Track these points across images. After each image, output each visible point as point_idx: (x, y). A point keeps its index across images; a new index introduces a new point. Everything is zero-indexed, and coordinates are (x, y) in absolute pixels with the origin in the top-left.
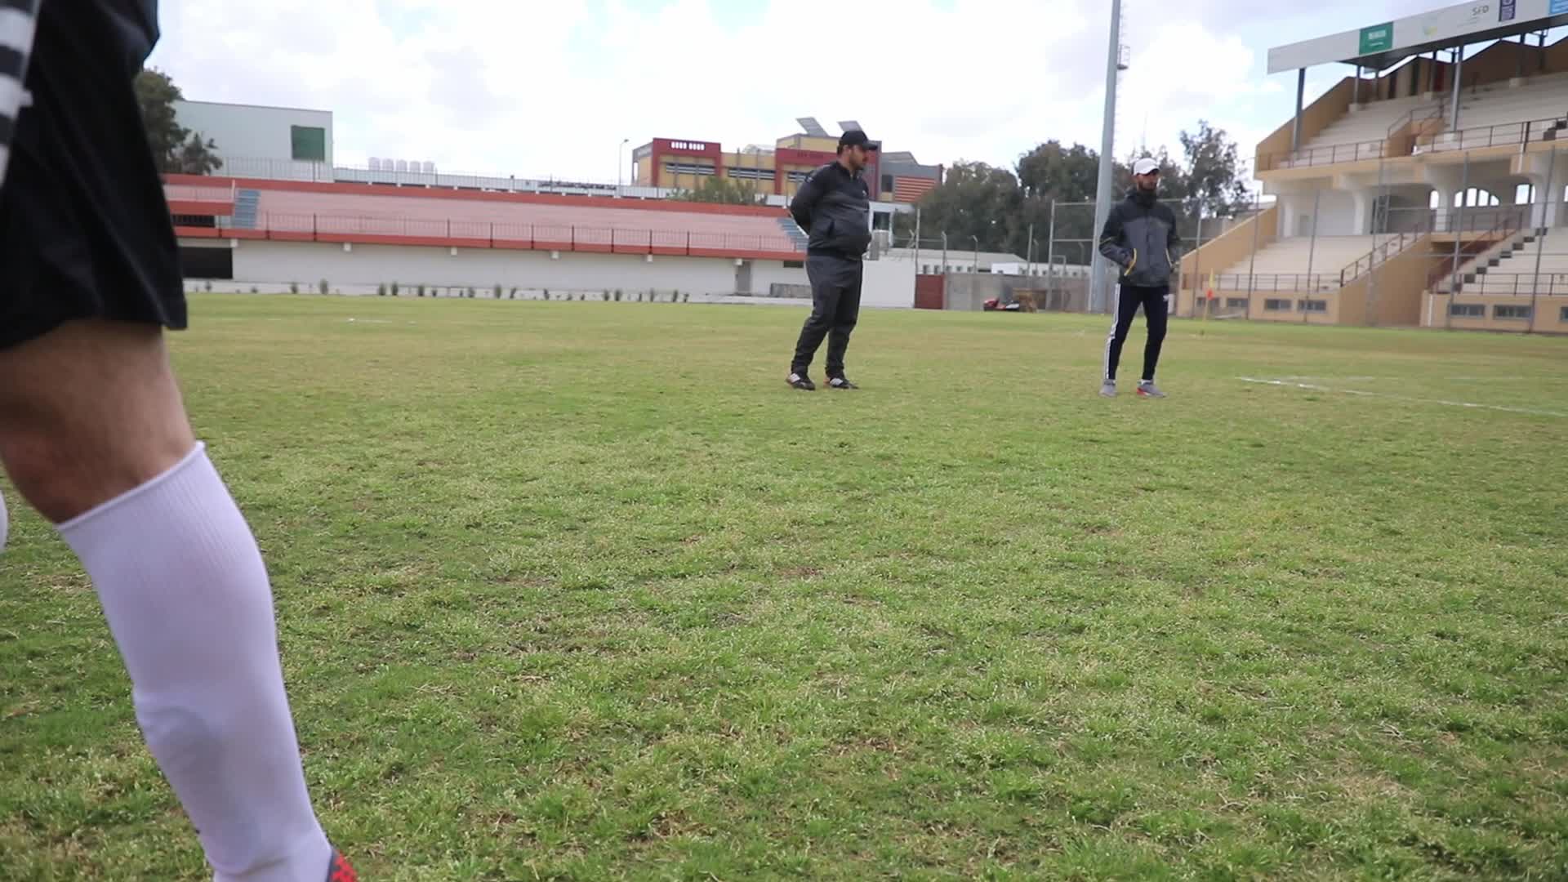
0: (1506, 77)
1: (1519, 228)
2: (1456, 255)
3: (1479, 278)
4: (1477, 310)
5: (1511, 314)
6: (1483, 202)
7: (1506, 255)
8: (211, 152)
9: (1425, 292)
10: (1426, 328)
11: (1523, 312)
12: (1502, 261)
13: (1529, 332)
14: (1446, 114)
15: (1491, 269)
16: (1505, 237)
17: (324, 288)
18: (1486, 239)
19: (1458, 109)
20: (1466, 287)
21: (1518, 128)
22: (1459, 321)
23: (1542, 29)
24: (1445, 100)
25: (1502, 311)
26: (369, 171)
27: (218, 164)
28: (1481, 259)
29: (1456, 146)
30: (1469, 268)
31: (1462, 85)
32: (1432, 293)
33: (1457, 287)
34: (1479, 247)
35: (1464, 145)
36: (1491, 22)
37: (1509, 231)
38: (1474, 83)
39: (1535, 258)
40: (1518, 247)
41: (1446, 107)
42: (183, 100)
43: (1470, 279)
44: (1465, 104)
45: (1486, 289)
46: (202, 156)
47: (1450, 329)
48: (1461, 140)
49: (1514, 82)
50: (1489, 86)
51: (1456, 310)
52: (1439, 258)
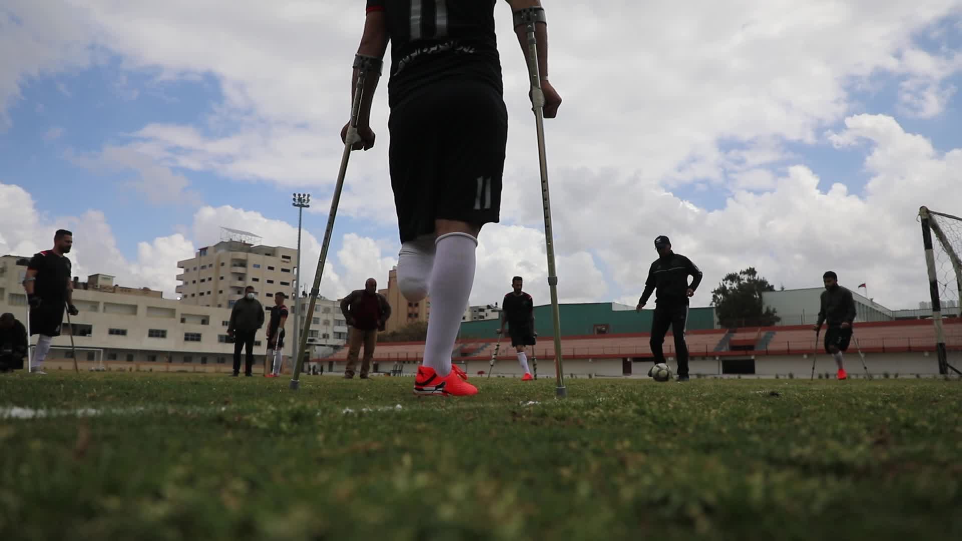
8: (775, 314)
17: (791, 376)
26: (920, 310)
27: (778, 319)
42: (774, 291)
46: (771, 317)
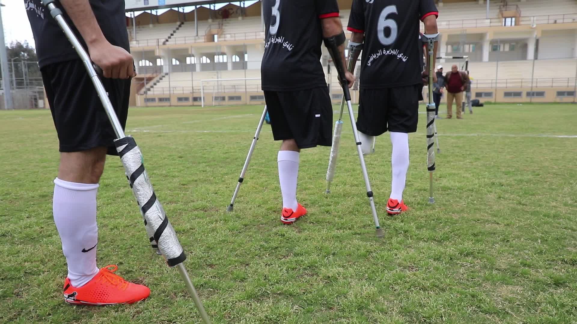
0: (148, 24)
1: (160, 73)
2: (145, 81)
3: (152, 89)
4: (153, 100)
5: (163, 100)
6: (148, 65)
7: (158, 82)
9: (137, 95)
10: (138, 107)
11: (168, 99)
12: (157, 84)
13: (170, 106)
14: (132, 35)
15: (155, 86)
16: (157, 76)
18: (151, 76)
19: (136, 33)
20: (149, 92)
21: (155, 41)
22: (149, 104)
23: (156, 9)
24: (131, 30)
25: (161, 100)
28: (151, 83)
29: (137, 45)
30: (148, 86)
31: (136, 25)
32: (138, 95)
33: (145, 93)
34: (149, 79)
35: (140, 45)
36: (142, 5)
37: (158, 74)
38: (139, 25)
39: (168, 82)
40: (161, 79)
41: (132, 32)
43: (149, 90)
44: (137, 32)
45: (155, 93)
47: (147, 107)
48: (139, 44)
49: (151, 26)
50: (144, 26)
51: (147, 100)
52: (139, 83)
